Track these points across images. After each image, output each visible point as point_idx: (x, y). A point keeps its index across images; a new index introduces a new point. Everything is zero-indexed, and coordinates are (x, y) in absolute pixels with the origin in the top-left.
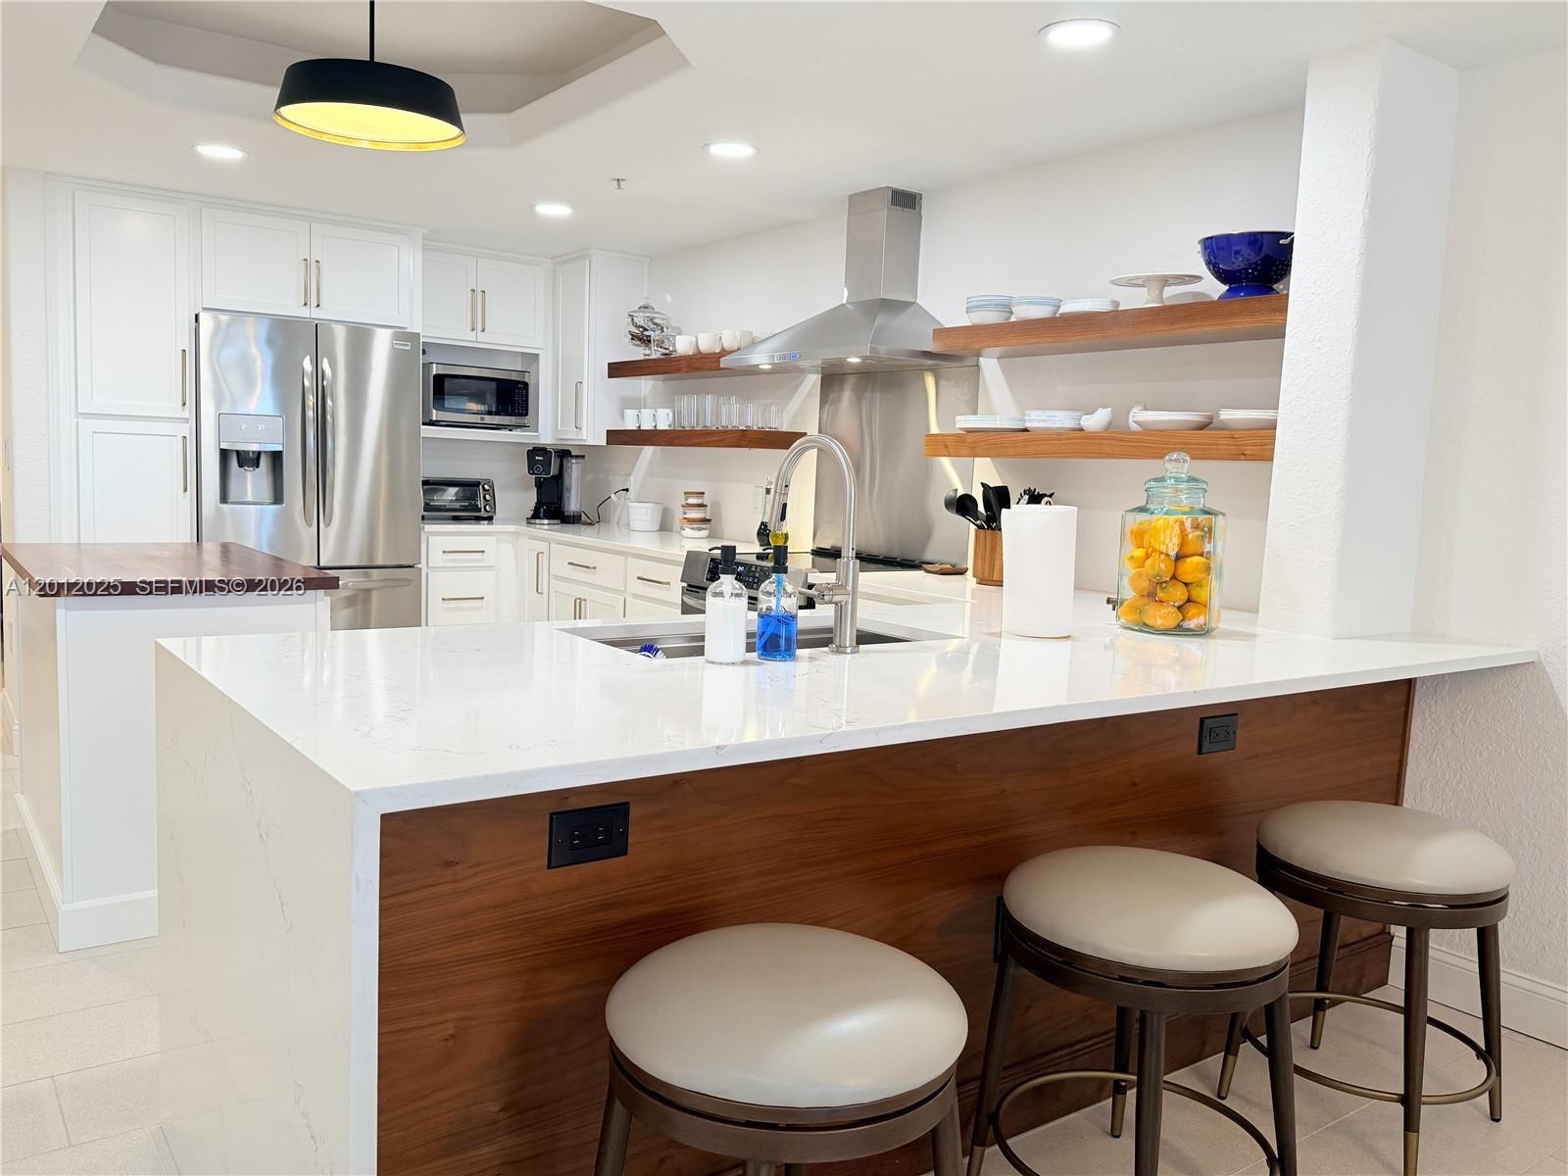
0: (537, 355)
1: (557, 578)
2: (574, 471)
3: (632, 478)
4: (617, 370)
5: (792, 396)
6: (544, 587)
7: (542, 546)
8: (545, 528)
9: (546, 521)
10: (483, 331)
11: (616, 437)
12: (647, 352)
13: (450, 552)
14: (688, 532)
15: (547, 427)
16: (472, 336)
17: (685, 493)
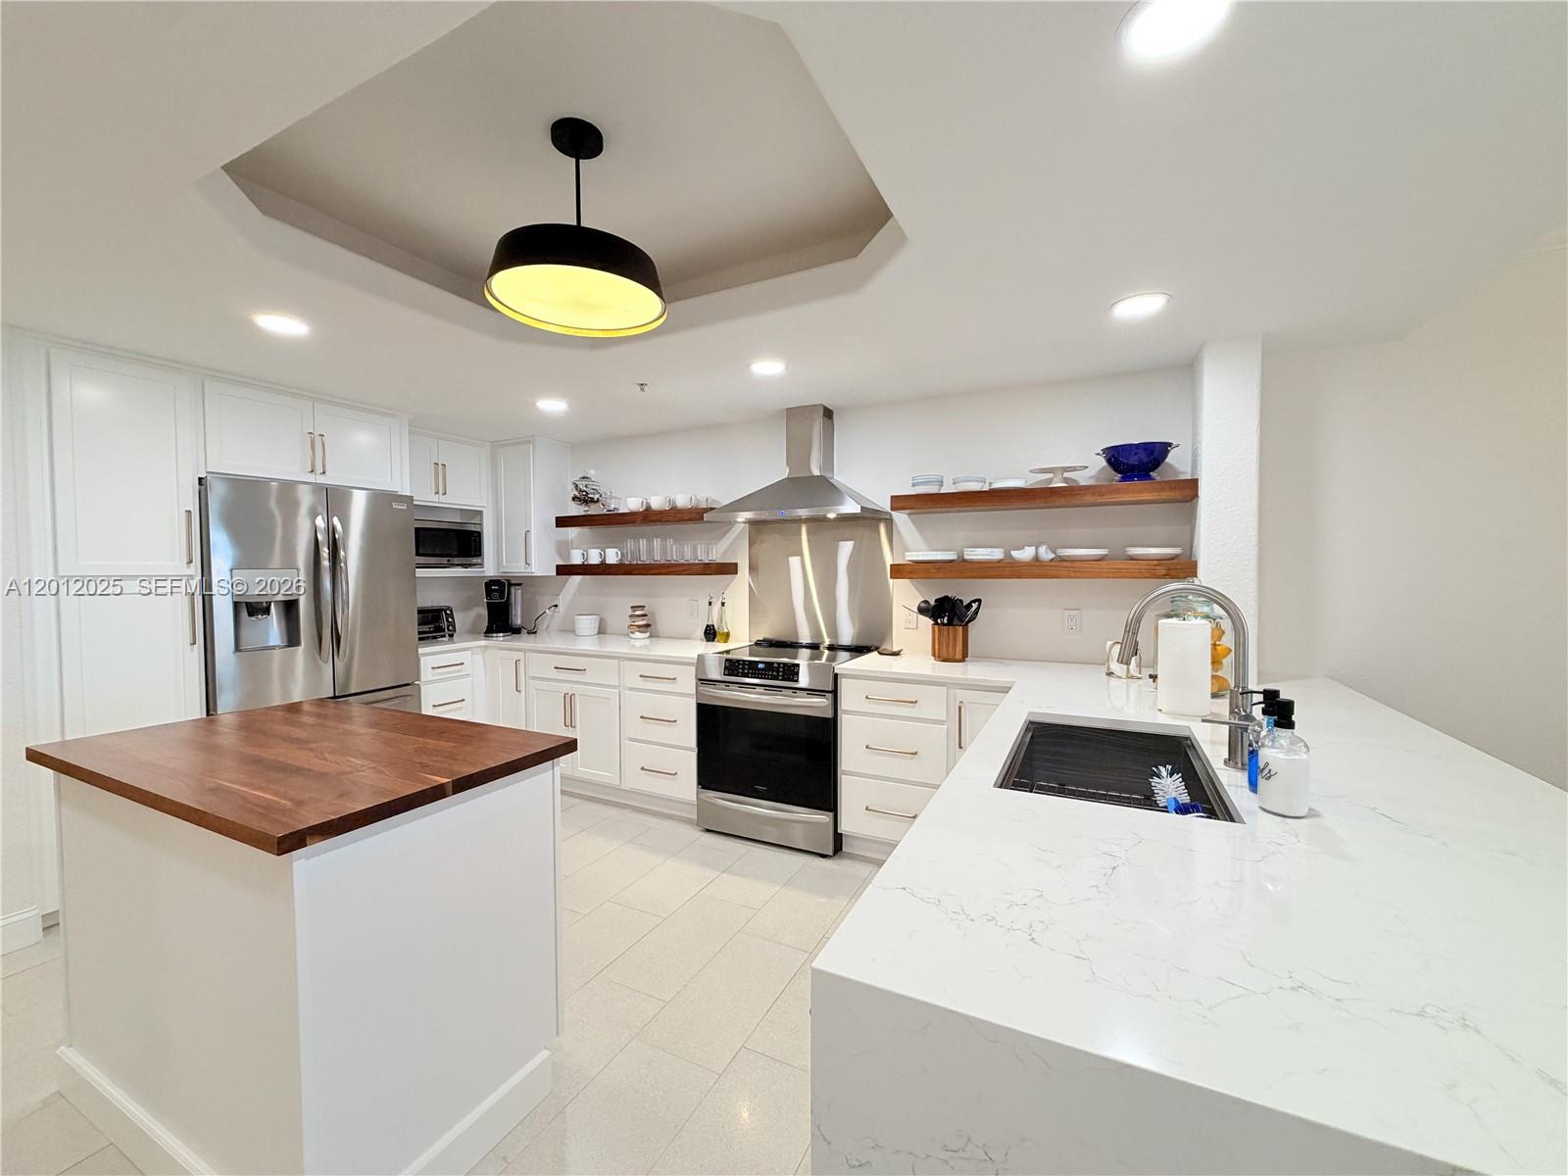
0: (481, 512)
1: (533, 678)
2: (517, 595)
3: (561, 597)
4: (562, 522)
5: (721, 538)
6: (522, 686)
7: (520, 655)
8: (499, 639)
9: (501, 635)
10: (445, 494)
11: (564, 570)
12: (586, 509)
13: (439, 668)
14: (638, 635)
15: (490, 566)
16: (436, 498)
17: (632, 607)
